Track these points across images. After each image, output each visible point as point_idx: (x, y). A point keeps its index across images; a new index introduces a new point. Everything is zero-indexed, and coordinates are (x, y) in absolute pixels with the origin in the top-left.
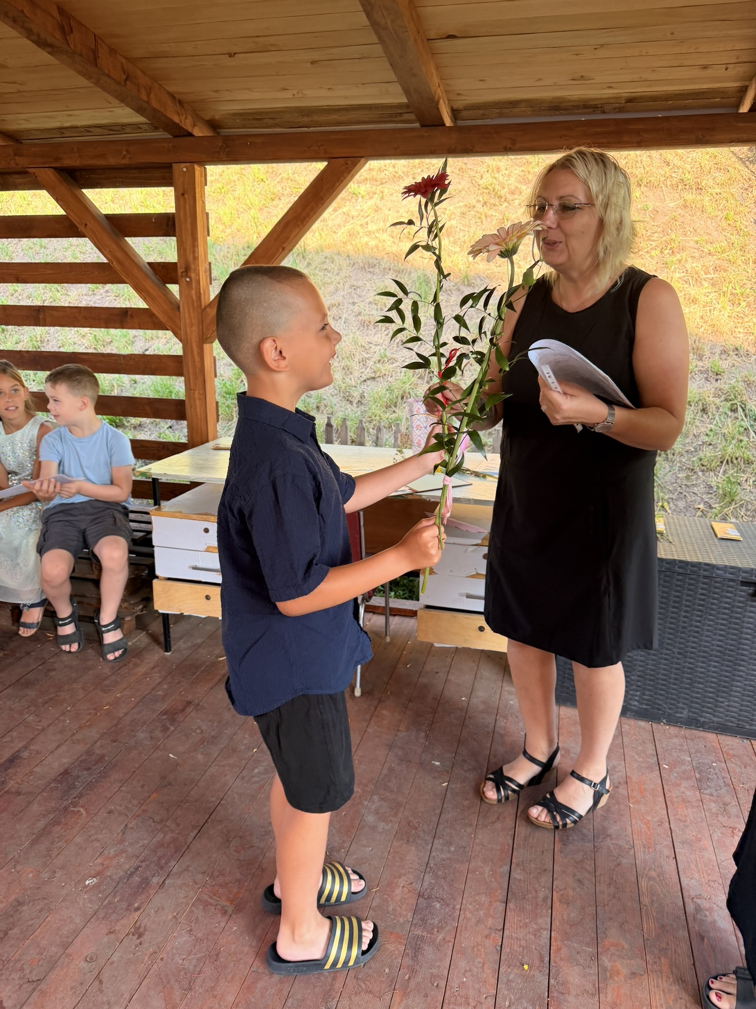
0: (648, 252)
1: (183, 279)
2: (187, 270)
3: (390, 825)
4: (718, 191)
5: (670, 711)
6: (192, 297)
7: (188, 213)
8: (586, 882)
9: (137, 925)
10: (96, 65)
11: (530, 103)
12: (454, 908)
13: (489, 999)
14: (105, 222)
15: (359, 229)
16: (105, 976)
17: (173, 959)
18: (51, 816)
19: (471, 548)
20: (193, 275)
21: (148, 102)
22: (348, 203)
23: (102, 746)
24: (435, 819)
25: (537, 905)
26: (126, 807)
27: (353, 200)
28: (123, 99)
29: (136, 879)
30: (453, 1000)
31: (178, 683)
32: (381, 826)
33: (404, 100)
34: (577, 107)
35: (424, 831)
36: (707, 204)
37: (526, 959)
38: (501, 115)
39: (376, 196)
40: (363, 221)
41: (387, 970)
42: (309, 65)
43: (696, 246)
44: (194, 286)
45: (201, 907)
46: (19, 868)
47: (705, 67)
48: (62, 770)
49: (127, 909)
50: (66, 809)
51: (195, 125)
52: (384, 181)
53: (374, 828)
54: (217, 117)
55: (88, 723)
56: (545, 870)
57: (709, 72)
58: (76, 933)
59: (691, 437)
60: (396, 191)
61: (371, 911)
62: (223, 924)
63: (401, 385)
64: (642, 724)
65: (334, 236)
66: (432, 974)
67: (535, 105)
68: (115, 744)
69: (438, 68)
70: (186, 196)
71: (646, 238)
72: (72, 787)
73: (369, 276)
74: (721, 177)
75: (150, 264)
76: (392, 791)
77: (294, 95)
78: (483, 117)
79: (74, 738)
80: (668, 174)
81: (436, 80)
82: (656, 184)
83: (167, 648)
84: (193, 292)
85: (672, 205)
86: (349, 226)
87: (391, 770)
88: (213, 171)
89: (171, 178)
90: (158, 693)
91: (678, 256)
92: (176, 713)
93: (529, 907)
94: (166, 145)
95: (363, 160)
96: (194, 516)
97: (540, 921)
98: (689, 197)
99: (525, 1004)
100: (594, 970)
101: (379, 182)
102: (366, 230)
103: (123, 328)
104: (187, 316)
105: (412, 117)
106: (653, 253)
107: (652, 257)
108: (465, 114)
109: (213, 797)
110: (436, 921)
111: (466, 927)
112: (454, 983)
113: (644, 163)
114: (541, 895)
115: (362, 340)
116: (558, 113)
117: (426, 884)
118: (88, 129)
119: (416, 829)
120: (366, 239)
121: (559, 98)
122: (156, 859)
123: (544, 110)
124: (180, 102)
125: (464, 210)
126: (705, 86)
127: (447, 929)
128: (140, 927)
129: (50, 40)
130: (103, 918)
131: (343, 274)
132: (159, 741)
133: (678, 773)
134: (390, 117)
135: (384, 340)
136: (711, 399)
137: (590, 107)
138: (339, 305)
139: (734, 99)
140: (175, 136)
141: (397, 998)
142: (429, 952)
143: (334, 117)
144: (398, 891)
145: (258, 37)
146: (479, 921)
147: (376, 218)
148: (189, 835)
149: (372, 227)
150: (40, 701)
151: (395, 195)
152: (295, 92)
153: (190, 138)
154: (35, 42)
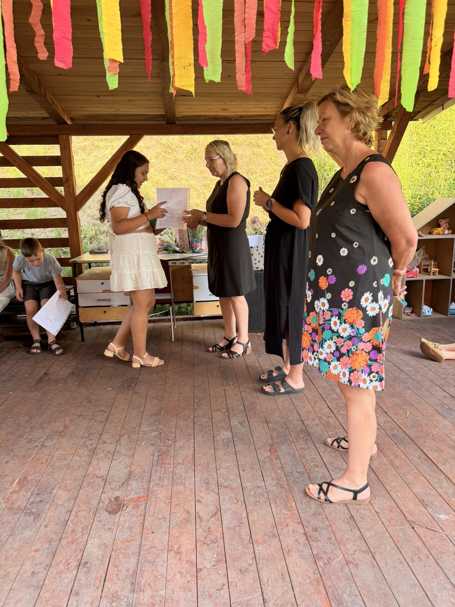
1: (66, 184)
2: (68, 180)
3: (204, 363)
6: (70, 192)
7: (67, 156)
11: (205, 116)
12: (233, 372)
14: (23, 159)
17: (153, 394)
18: (79, 381)
20: (70, 182)
21: (57, 112)
24: (218, 360)
28: (47, 110)
29: (125, 386)
34: (222, 118)
35: (215, 362)
36: (262, 153)
38: (194, 120)
41: (220, 384)
42: (127, 101)
43: (261, 171)
44: (71, 187)
45: (154, 386)
46: (79, 391)
47: (265, 108)
49: (128, 390)
50: (82, 379)
51: (68, 120)
53: (199, 364)
54: (76, 117)
57: (266, 110)
58: (115, 397)
61: (208, 377)
62: (163, 387)
66: (233, 382)
67: (207, 118)
70: (66, 149)
72: (79, 375)
76: (200, 357)
78: (187, 120)
79: (66, 366)
83: (83, 340)
84: (71, 189)
87: (197, 353)
89: (58, 141)
94: (55, 127)
95: (144, 135)
96: (96, 278)
103: (32, 207)
104: (68, 200)
108: (180, 119)
110: (229, 375)
116: (215, 120)
117: (222, 370)
121: (216, 115)
122: (128, 382)
124: (65, 111)
126: (265, 113)
127: (233, 375)
128: (136, 392)
130: (121, 393)
137: (227, 118)
140: (58, 124)
141: (225, 387)
142: (230, 379)
143: (128, 118)
144: (214, 372)
152: (116, 109)
153: (66, 125)
154: (28, 91)
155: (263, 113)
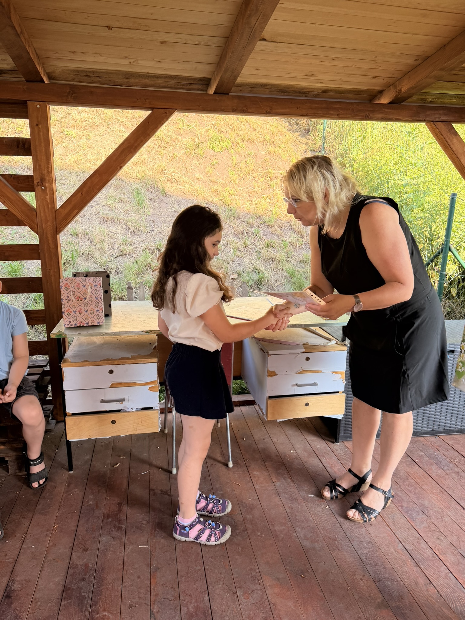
0: (259, 179)
1: (39, 187)
2: (42, 181)
3: (321, 544)
6: (47, 201)
7: (42, 139)
8: (441, 538)
11: (272, 86)
12: (397, 581)
15: (80, 157)
19: (300, 355)
20: (47, 185)
23: (79, 558)
24: (341, 530)
25: (432, 561)
26: (140, 598)
31: (99, 492)
32: (317, 546)
35: (342, 541)
36: (281, 153)
39: (85, 137)
40: (81, 153)
42: (159, 44)
44: (48, 193)
47: (375, 77)
48: (62, 589)
51: (44, 75)
52: (86, 128)
53: (314, 550)
54: (57, 71)
55: (51, 543)
56: (419, 539)
57: (374, 81)
63: (144, 259)
65: (63, 161)
68: (88, 552)
70: (40, 126)
71: (256, 171)
72: (81, 597)
74: (282, 138)
75: (2, 176)
76: (303, 522)
77: (130, 63)
78: (241, 91)
79: (48, 559)
83: (71, 468)
84: (48, 197)
87: (291, 508)
89: (27, 112)
90: (90, 503)
92: (117, 515)
94: (20, 86)
96: (101, 363)
97: (443, 570)
104: (42, 214)
106: (261, 179)
109: (197, 566)
110: (396, 593)
114: (430, 554)
116: (282, 94)
117: (372, 574)
121: (291, 85)
123: (277, 91)
124: (38, 55)
126: (366, 88)
127: (406, 595)
132: (122, 539)
140: (27, 81)
144: (361, 583)
145: (140, 18)
148: (203, 600)
152: (133, 61)
153: (42, 84)
155: (362, 88)
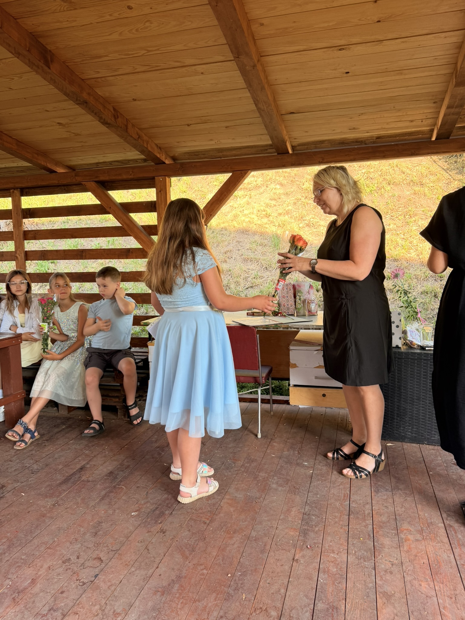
0: (397, 217)
3: (284, 488)
4: (432, 185)
5: (429, 437)
7: (163, 200)
8: (389, 507)
9: (162, 529)
10: (127, 132)
11: (329, 141)
12: (322, 518)
13: (344, 551)
14: (120, 206)
15: (239, 213)
16: (150, 547)
17: (182, 541)
18: (108, 490)
19: (316, 352)
21: (147, 148)
22: (232, 201)
24: (308, 485)
25: (365, 516)
26: (146, 485)
27: (235, 200)
28: (135, 147)
29: (157, 512)
30: (326, 551)
31: (162, 435)
32: (280, 488)
33: (270, 142)
34: (353, 142)
35: (302, 490)
37: (361, 536)
38: (316, 148)
39: (247, 197)
40: (241, 209)
41: (291, 542)
42: (225, 128)
43: (423, 213)
45: (193, 522)
46: (96, 509)
47: (412, 121)
48: (109, 472)
49: (155, 523)
50: (115, 487)
51: (166, 159)
52: (251, 189)
53: (276, 490)
54: (176, 155)
55: (118, 453)
56: (367, 503)
57: (414, 123)
58: (132, 533)
59: (430, 310)
60: (258, 193)
61: (280, 521)
62: (205, 527)
63: (267, 289)
64: (414, 445)
65: (226, 217)
66: (314, 542)
67: (332, 142)
69: (285, 127)
70: (162, 192)
72: (116, 478)
73: (246, 236)
74: (433, 178)
75: (142, 226)
76: (284, 475)
77: (216, 143)
78: (307, 149)
79: (112, 459)
80: (404, 178)
81: (285, 132)
82: (398, 183)
85: (408, 193)
86: (234, 212)
87: (282, 467)
88: (174, 179)
89: (155, 184)
91: (414, 219)
93: (361, 517)
94: (152, 168)
95: (249, 171)
97: (367, 522)
98: (417, 189)
99: (363, 552)
100: (397, 539)
101: (248, 190)
102: (243, 214)
103: (127, 258)
105: (274, 150)
106: (400, 217)
107: (399, 220)
108: (298, 148)
110: (314, 523)
111: (329, 525)
112: (326, 546)
113: (391, 173)
114: (366, 512)
115: (244, 268)
116: (343, 145)
117: (306, 510)
118: (111, 163)
119: (298, 489)
120: (243, 218)
121: (344, 138)
122: (165, 504)
123: (337, 144)
124: (160, 148)
125: (296, 201)
126: (413, 130)
127: (320, 526)
128: (163, 529)
129: (109, 122)
130: (144, 527)
131: (232, 236)
133: (435, 464)
134: (262, 151)
135: (256, 267)
136: (439, 290)
137: (359, 142)
138: (231, 251)
139: (428, 135)
140: (156, 164)
141: (297, 551)
142: (312, 535)
143: (234, 152)
144: (292, 513)
145: (203, 116)
146: (336, 522)
147: (248, 207)
149: (246, 212)
150: (90, 445)
151: (257, 196)
152: (216, 141)
153: (164, 165)
154: (102, 123)
155: (409, 130)
